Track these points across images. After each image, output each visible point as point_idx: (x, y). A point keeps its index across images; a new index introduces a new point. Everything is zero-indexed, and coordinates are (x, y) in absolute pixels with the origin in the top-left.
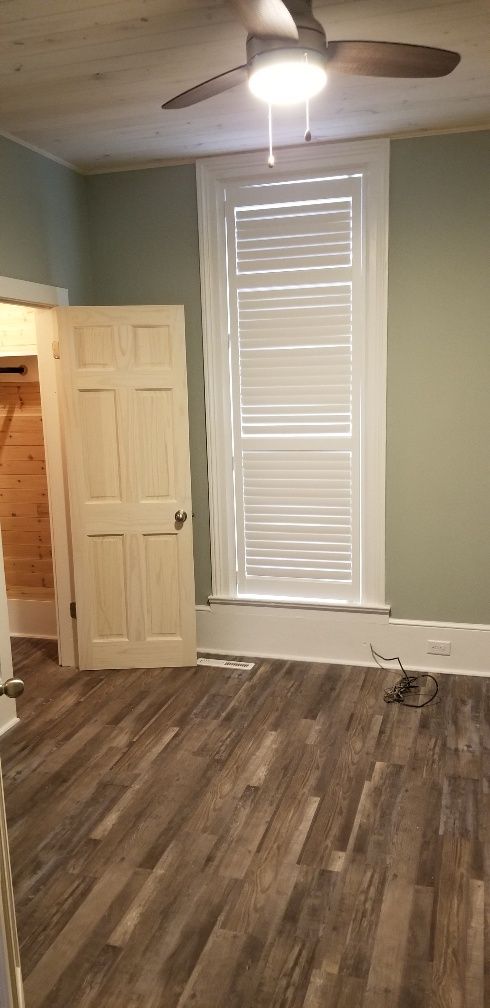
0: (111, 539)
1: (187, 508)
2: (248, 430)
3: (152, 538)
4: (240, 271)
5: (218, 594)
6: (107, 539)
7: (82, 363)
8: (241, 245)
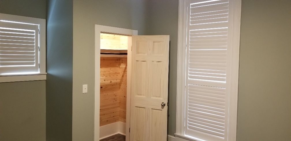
0: (142, 109)
1: (166, 102)
2: (191, 77)
3: (155, 110)
4: (191, 24)
5: (178, 134)
6: (141, 108)
7: (138, 53)
8: (192, 16)
